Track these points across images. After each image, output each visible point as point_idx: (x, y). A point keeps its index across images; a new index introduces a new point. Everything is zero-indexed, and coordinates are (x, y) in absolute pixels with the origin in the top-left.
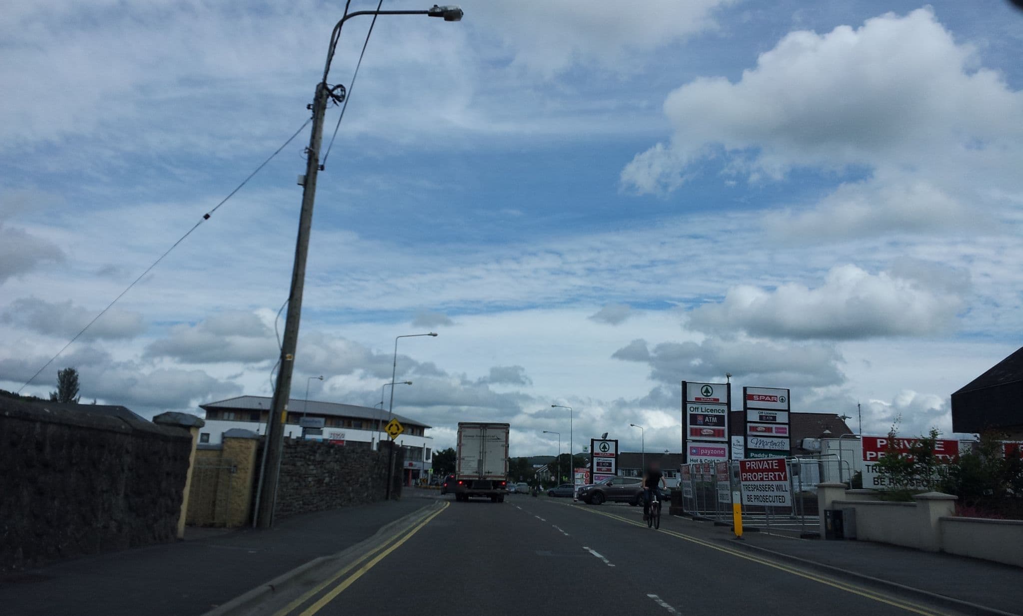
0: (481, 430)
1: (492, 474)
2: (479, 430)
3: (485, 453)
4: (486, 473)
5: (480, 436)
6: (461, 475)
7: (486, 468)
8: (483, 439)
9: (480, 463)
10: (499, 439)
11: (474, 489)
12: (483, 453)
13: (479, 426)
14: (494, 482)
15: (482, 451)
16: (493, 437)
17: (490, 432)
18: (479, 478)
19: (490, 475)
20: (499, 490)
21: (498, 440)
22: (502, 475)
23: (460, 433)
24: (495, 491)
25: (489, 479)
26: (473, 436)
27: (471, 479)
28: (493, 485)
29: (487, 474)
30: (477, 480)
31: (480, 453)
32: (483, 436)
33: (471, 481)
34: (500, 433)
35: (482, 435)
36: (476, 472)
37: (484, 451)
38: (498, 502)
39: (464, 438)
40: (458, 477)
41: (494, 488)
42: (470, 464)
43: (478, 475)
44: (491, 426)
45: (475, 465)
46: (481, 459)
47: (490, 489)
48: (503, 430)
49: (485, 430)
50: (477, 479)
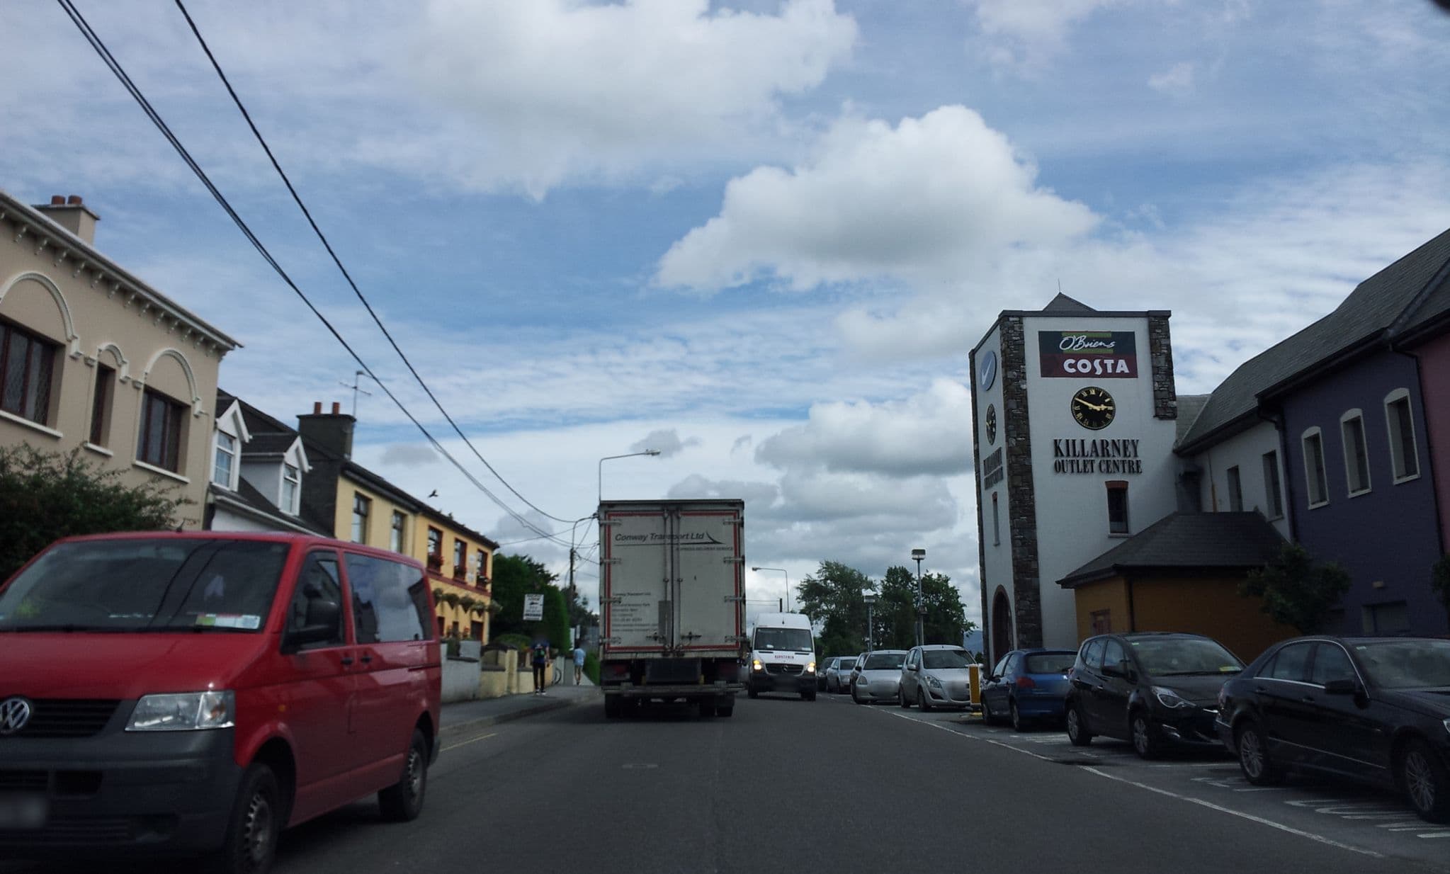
0: (665, 519)
1: (702, 642)
2: (659, 519)
3: (679, 581)
4: (683, 637)
5: (662, 537)
6: (612, 646)
7: (684, 624)
8: (672, 544)
9: (667, 610)
10: (715, 542)
11: (650, 684)
12: (672, 581)
13: (659, 508)
14: (706, 662)
15: (669, 577)
16: (698, 536)
17: (689, 525)
18: (665, 653)
19: (694, 643)
20: (721, 685)
21: (713, 546)
22: (729, 643)
23: (605, 529)
24: (710, 689)
25: (690, 655)
26: (643, 538)
27: (640, 656)
28: (703, 672)
29: (686, 643)
30: (657, 660)
31: (665, 581)
32: (672, 537)
33: (642, 662)
34: (720, 528)
35: (668, 533)
36: (655, 638)
37: (675, 579)
38: (719, 716)
39: (618, 543)
40: (605, 652)
41: (706, 682)
42: (635, 615)
43: (658, 644)
44: (693, 508)
45: (650, 616)
46: (669, 598)
47: (696, 683)
48: (727, 518)
49: (675, 521)
50: (658, 656)
